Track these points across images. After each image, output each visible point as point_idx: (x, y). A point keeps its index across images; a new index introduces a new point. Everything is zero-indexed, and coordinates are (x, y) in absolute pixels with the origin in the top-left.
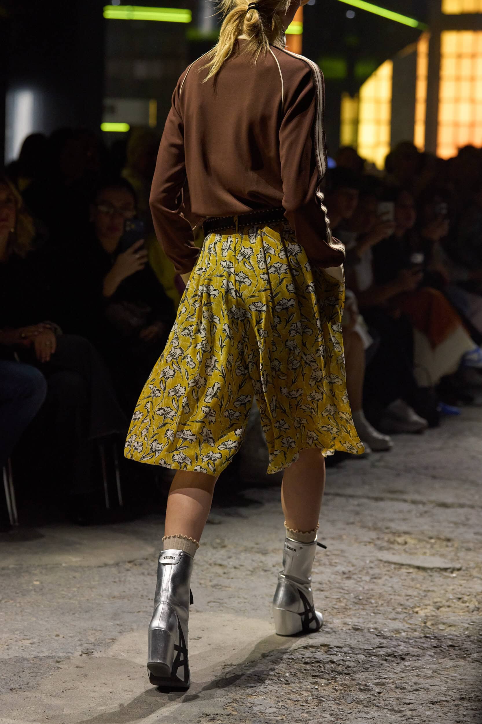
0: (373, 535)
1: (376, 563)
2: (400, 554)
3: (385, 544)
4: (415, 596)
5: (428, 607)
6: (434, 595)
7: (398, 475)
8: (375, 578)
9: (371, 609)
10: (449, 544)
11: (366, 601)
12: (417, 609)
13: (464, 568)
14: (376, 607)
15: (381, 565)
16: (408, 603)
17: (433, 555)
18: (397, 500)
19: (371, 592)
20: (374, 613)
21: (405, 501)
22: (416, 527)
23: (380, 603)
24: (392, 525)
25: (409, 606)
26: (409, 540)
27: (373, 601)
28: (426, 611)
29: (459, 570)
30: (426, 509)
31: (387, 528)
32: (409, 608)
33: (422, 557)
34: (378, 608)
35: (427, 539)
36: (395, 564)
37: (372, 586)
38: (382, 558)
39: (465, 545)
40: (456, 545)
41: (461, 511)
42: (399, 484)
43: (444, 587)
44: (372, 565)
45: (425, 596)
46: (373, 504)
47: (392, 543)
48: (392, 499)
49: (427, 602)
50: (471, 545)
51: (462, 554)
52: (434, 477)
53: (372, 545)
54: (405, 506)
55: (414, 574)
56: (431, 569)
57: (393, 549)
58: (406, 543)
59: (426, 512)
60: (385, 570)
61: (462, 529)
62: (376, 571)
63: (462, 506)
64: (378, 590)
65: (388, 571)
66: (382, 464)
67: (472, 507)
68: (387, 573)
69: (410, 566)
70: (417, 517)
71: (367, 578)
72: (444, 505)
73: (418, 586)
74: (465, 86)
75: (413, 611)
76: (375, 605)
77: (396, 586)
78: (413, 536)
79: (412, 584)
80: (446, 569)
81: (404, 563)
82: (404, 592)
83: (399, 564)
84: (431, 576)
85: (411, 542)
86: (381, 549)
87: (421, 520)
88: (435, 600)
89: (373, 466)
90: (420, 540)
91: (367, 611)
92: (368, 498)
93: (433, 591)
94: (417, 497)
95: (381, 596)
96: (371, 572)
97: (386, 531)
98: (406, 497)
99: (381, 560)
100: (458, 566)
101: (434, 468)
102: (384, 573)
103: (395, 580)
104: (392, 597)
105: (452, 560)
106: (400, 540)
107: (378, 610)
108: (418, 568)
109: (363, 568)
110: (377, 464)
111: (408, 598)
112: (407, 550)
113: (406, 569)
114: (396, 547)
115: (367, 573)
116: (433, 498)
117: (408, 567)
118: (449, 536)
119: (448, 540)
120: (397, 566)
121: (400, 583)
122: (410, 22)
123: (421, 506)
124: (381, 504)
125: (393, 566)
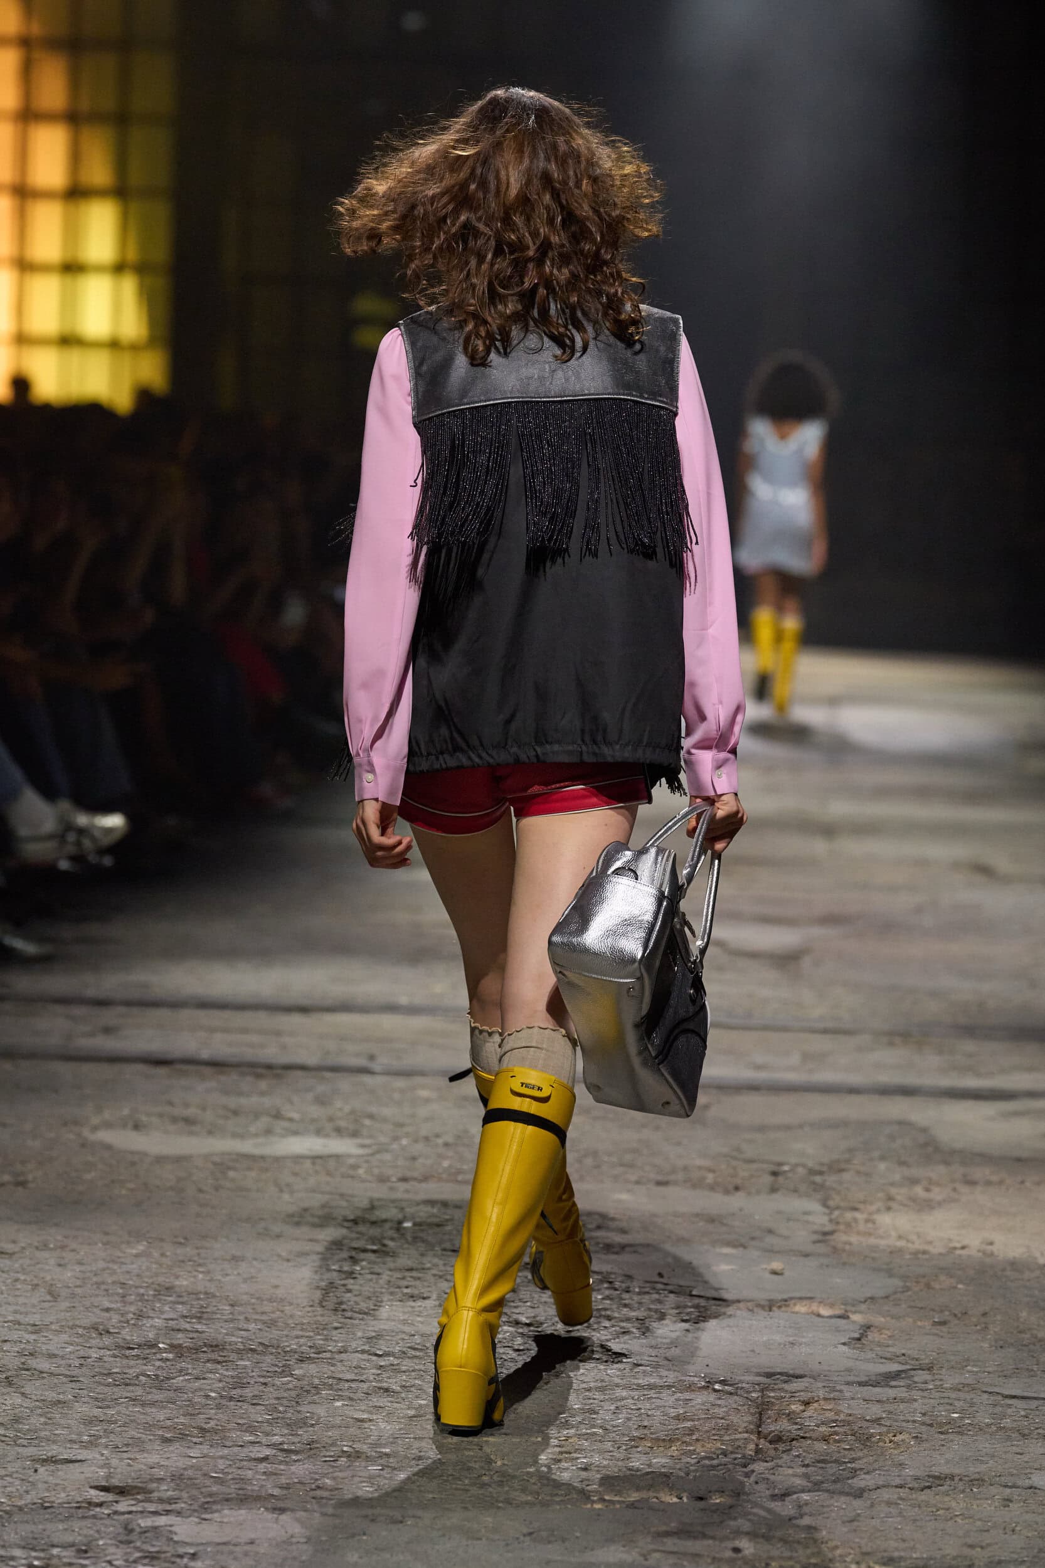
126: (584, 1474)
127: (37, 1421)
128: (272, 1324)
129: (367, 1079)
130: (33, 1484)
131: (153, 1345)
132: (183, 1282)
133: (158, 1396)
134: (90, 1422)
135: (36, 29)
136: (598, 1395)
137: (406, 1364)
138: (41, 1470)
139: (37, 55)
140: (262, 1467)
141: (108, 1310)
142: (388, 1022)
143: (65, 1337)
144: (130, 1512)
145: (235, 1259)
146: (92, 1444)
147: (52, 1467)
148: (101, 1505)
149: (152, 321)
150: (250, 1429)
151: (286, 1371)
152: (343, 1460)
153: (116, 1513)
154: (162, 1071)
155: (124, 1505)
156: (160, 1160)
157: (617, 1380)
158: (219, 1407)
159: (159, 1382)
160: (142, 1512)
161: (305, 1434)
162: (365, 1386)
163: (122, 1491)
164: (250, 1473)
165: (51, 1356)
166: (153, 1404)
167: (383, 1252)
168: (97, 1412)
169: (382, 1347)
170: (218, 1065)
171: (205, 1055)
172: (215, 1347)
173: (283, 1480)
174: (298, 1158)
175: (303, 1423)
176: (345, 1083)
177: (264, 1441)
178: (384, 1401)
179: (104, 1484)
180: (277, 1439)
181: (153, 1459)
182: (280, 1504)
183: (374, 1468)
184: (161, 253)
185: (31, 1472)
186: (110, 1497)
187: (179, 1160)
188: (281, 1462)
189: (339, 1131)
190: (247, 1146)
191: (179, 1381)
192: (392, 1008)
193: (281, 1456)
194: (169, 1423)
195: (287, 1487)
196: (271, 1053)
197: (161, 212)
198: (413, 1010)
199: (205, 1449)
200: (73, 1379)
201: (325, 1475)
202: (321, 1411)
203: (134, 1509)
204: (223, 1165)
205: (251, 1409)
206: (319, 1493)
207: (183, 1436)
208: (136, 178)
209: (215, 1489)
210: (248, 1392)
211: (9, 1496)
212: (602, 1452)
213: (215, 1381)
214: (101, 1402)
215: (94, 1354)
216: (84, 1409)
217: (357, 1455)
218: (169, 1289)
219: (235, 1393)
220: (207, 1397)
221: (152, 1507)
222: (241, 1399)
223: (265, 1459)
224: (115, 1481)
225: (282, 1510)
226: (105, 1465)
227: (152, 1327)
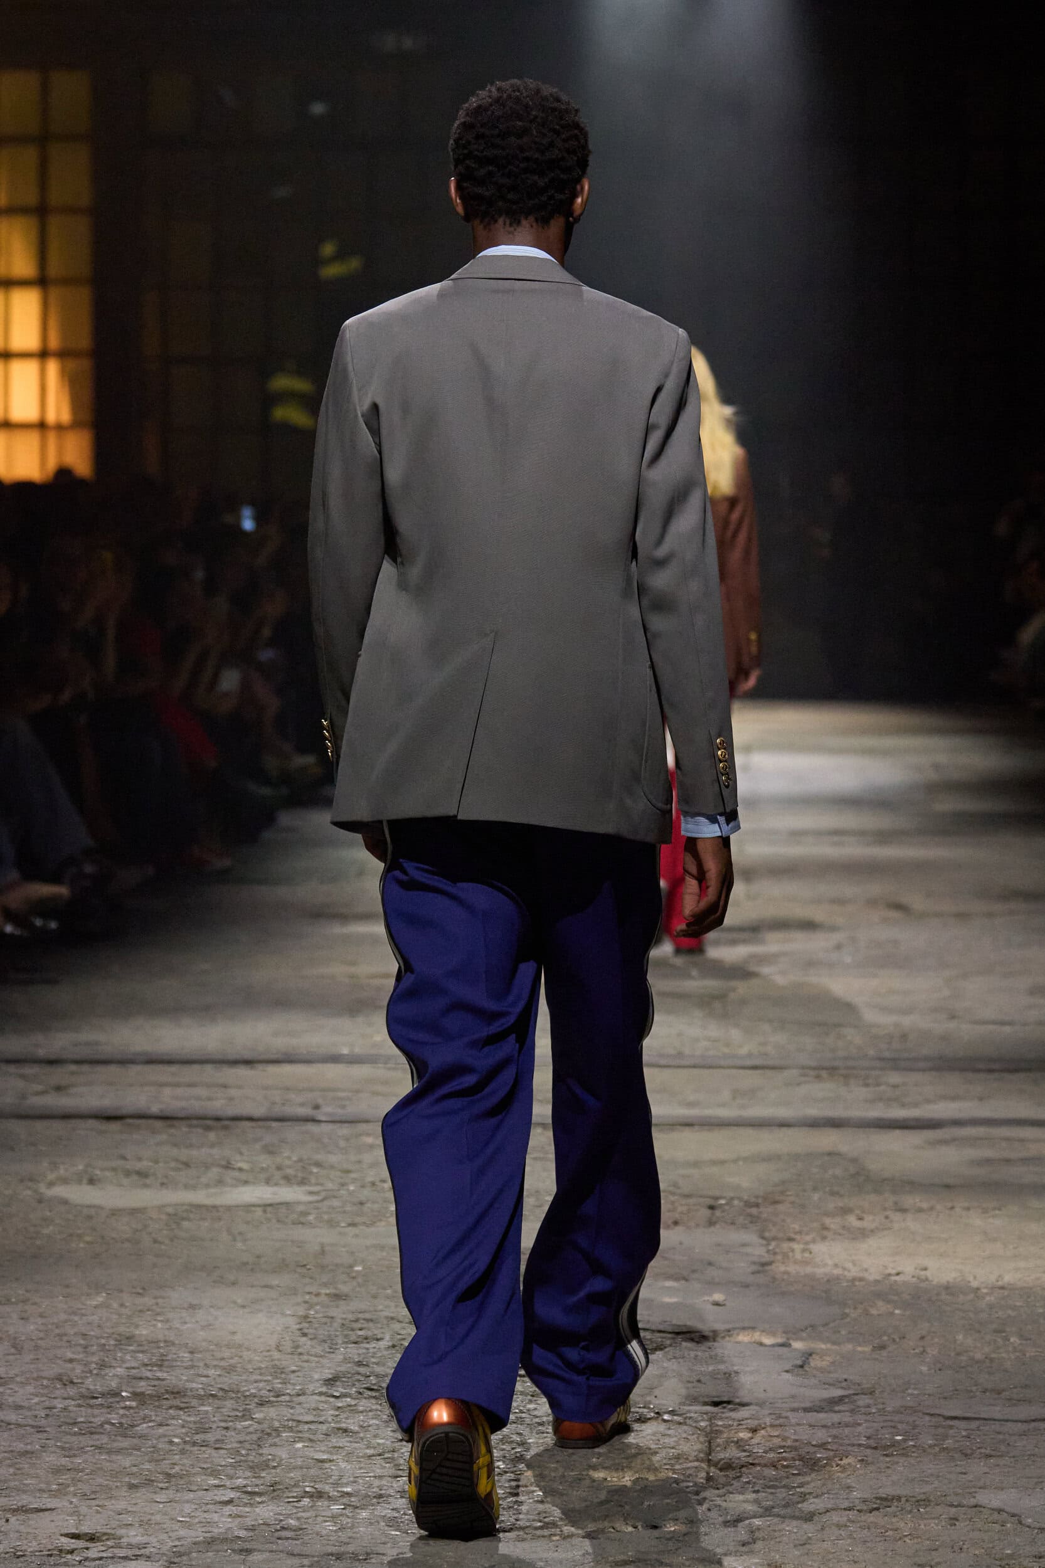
126: (541, 1507)
128: (230, 1370)
129: (313, 1129)
130: (5, 1534)
131: (116, 1394)
132: (143, 1332)
133: (125, 1443)
134: (57, 1471)
137: (363, 1405)
138: (13, 1520)
140: (228, 1510)
141: (71, 1361)
142: (332, 1072)
143: (30, 1389)
144: (101, 1559)
145: (192, 1307)
146: (62, 1491)
147: (23, 1517)
148: (72, 1552)
149: (76, 403)
150: (215, 1473)
151: (247, 1415)
152: (306, 1501)
153: (86, 1559)
154: (114, 1126)
155: (94, 1551)
156: (115, 1213)
158: (183, 1452)
159: (124, 1430)
160: (112, 1558)
161: (268, 1476)
162: (324, 1427)
163: (92, 1538)
164: (216, 1517)
165: (18, 1407)
166: (119, 1451)
167: (338, 1296)
168: (64, 1461)
169: (339, 1388)
170: (168, 1119)
171: (155, 1109)
172: (177, 1393)
173: (249, 1522)
174: (249, 1207)
175: (266, 1465)
176: (292, 1132)
177: (228, 1483)
178: (343, 1441)
179: (74, 1531)
180: (240, 1482)
181: (121, 1505)
182: (248, 1546)
183: (336, 1508)
184: (83, 339)
185: (2, 1522)
186: (80, 1544)
187: (134, 1212)
188: (245, 1505)
189: (288, 1179)
190: (200, 1197)
191: (143, 1428)
192: (335, 1059)
193: (246, 1499)
194: (135, 1469)
195: (252, 1529)
196: (219, 1105)
198: (354, 1060)
199: (171, 1494)
200: (40, 1430)
201: (289, 1516)
202: (283, 1453)
203: (104, 1555)
204: (177, 1216)
205: (215, 1453)
206: (284, 1534)
207: (149, 1482)
208: (55, 268)
209: (182, 1533)
210: (210, 1437)
213: (178, 1426)
214: (68, 1451)
215: (59, 1404)
216: (52, 1459)
217: (320, 1495)
218: (130, 1338)
219: (198, 1438)
220: (171, 1442)
221: (122, 1553)
222: (205, 1444)
223: (230, 1502)
224: (85, 1529)
225: (249, 1551)
226: (76, 1513)
227: (114, 1376)
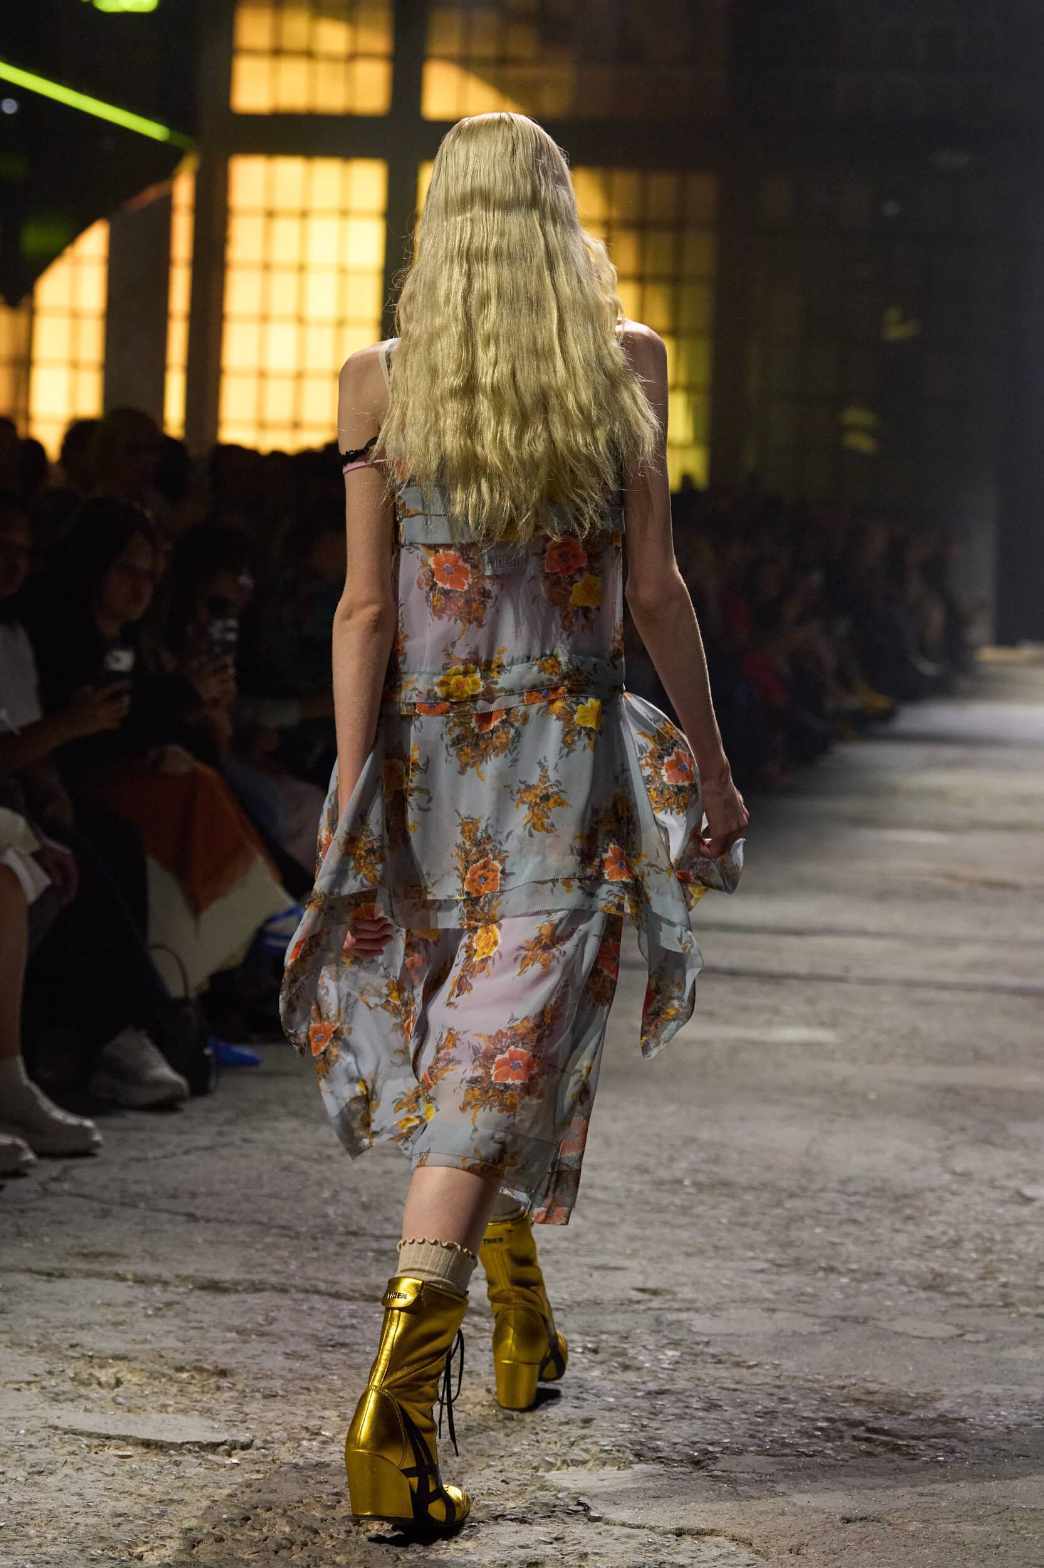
0: (38, 1364)
1: (44, 1434)
2: (103, 1410)
3: (67, 1386)
4: (136, 1517)
5: (169, 1543)
6: (184, 1511)
7: (105, 1214)
8: (40, 1473)
9: (28, 1551)
10: (225, 1383)
11: (15, 1531)
12: (138, 1551)
13: (258, 1442)
14: (40, 1545)
15: (56, 1439)
16: (119, 1534)
17: (184, 1411)
18: (100, 1275)
19: (27, 1508)
20: (33, 1562)
21: (120, 1278)
22: (146, 1341)
23: (49, 1537)
24: (86, 1338)
25: (120, 1541)
26: (126, 1376)
27: (32, 1532)
28: (163, 1552)
29: (245, 1447)
30: (169, 1297)
31: (72, 1346)
32: (120, 1547)
33: (156, 1417)
34: (44, 1549)
35: (171, 1372)
36: (90, 1435)
37: (31, 1494)
38: (56, 1422)
39: (263, 1384)
40: (240, 1387)
41: (253, 1299)
42: (104, 1237)
43: (210, 1490)
44: (33, 1440)
45: (161, 1515)
46: (42, 1287)
47: (86, 1384)
48: (88, 1275)
49: (165, 1530)
50: (277, 1385)
51: (253, 1407)
52: (192, 1217)
53: (35, 1389)
54: (120, 1292)
55: (136, 1458)
56: (179, 1447)
57: (87, 1398)
58: (118, 1383)
59: (169, 1304)
60: (64, 1451)
61: (256, 1346)
62: (43, 1455)
63: (257, 1288)
64: (46, 1503)
65: (73, 1453)
66: (66, 1186)
67: (283, 1290)
68: (70, 1459)
69: (124, 1438)
70: (147, 1316)
71: (21, 1474)
72: (215, 1287)
73: (145, 1489)
74: (283, 284)
75: (130, 1554)
76: (36, 1541)
77: (90, 1494)
78: (137, 1365)
79: (130, 1485)
80: (214, 1447)
81: (112, 1432)
82: (110, 1506)
83: (99, 1436)
84: (177, 1464)
85: (131, 1378)
86: (56, 1398)
87: (158, 1326)
88: (186, 1524)
89: (46, 1193)
90: (153, 1376)
91: (15, 1558)
92: (30, 1271)
93: (181, 1502)
94: (150, 1269)
95: (52, 1516)
96: (30, 1457)
97: (71, 1353)
98: (121, 1268)
99: (56, 1428)
100: (244, 1437)
101: (193, 1195)
102: (62, 1459)
103: (88, 1476)
104: (79, 1519)
105: (231, 1423)
106: (104, 1375)
107: (45, 1554)
108: (147, 1444)
109: (12, 1448)
110: (53, 1186)
111: (119, 1520)
112: (120, 1400)
113: (117, 1448)
114: (94, 1392)
115: (21, 1459)
116: (187, 1270)
117: (120, 1443)
118: (225, 1362)
119: (223, 1373)
120: (96, 1442)
121: (101, 1485)
122: (154, 130)
123: (157, 1289)
124: (61, 1287)
125: (85, 1441)
126: (1003, 1290)
127: (592, 1237)
128: (769, 1168)
129: (844, 987)
130: (589, 1286)
131: (679, 1182)
132: (704, 1135)
133: (683, 1220)
134: (632, 1239)
135: (615, 214)
136: (1014, 1230)
137: (869, 1201)
138: (596, 1275)
139: (615, 233)
140: (760, 1277)
141: (647, 1155)
142: (862, 945)
143: (615, 1174)
144: (660, 1309)
145: (742, 1119)
146: (633, 1255)
147: (603, 1272)
148: (638, 1302)
149: (696, 428)
150: (751, 1247)
151: (779, 1204)
152: (821, 1274)
153: (650, 1309)
155: (656, 1303)
157: (1028, 1219)
158: (729, 1230)
159: (684, 1210)
160: (669, 1309)
161: (793, 1253)
162: (837, 1218)
163: (655, 1292)
164: (750, 1282)
165: (605, 1188)
166: (680, 1226)
167: (854, 1116)
168: (638, 1232)
169: (851, 1188)
170: (733, 973)
171: (724, 963)
172: (727, 1184)
173: (776, 1288)
174: (790, 1045)
175: (791, 1244)
176: (828, 988)
177: (762, 1256)
178: (851, 1229)
179: (641, 1286)
180: (771, 1256)
181: (678, 1268)
182: (772, 1306)
183: (844, 1280)
184: (703, 377)
185: (587, 1276)
186: (646, 1296)
187: (704, 1043)
188: (776, 1274)
189: (822, 1025)
190: (754, 1034)
191: (700, 1209)
192: (863, 933)
193: (775, 1269)
194: (691, 1242)
195: (777, 1293)
196: (773, 964)
197: (703, 348)
198: (879, 935)
199: (717, 1262)
200: (620, 1206)
201: (807, 1285)
202: (805, 1235)
203: (663, 1306)
204: (735, 1048)
205: (754, 1233)
206: (803, 1298)
207: (701, 1252)
208: (685, 322)
209: (725, 1292)
210: (751, 1219)
211: (571, 1294)
212: (1016, 1273)
213: (726, 1210)
214: (640, 1224)
215: (636, 1188)
216: (627, 1229)
217: (831, 1270)
218: (693, 1140)
219: (742, 1219)
220: (720, 1222)
221: (676, 1305)
222: (744, 1225)
223: (762, 1271)
224: (650, 1285)
225: (774, 1310)
226: (642, 1272)
227: (680, 1168)
